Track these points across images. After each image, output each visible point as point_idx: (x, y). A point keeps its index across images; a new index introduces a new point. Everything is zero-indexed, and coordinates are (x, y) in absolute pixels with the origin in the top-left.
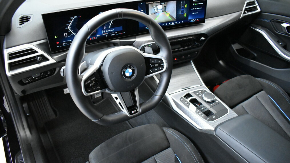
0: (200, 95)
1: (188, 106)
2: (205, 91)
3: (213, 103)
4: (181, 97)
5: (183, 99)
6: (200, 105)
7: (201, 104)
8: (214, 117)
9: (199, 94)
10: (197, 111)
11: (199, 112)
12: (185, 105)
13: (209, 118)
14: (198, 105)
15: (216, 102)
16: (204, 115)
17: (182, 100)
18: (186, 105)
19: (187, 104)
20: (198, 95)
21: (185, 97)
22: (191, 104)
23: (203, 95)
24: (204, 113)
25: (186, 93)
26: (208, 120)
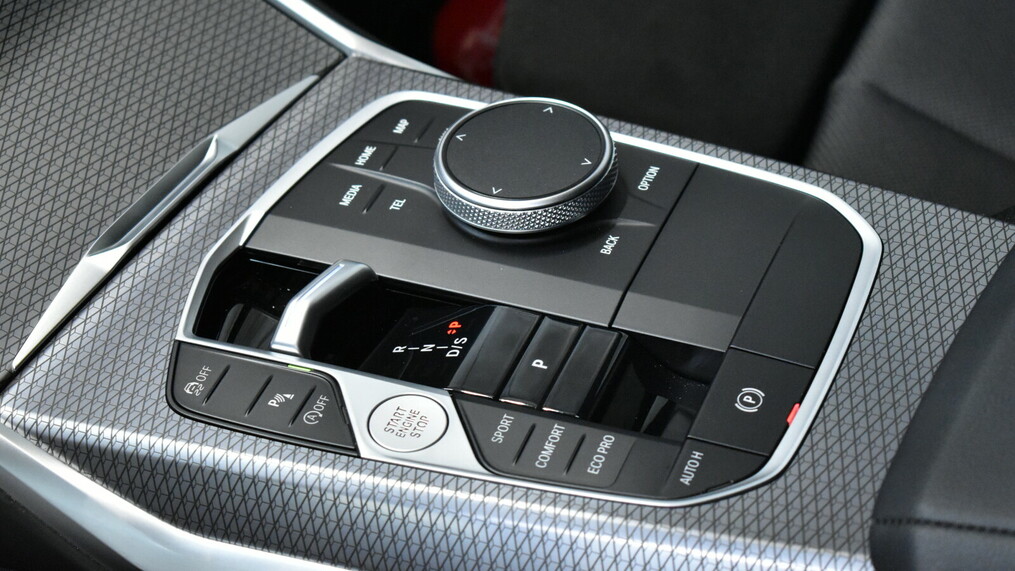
0: (397, 205)
1: (338, 439)
2: (426, 118)
3: (622, 222)
4: (166, 351)
5: (204, 373)
6: (472, 330)
7: (475, 312)
8: (749, 400)
9: (376, 194)
10: (498, 437)
11: (525, 445)
12: (286, 439)
13: (700, 444)
14: (454, 353)
15: (644, 185)
16: (607, 441)
17: (193, 388)
18: (291, 434)
19: (309, 417)
20: (371, 216)
21: (206, 325)
22: (358, 389)
23: (429, 178)
24: (596, 411)
25: (191, 262)
26: (699, 487)
